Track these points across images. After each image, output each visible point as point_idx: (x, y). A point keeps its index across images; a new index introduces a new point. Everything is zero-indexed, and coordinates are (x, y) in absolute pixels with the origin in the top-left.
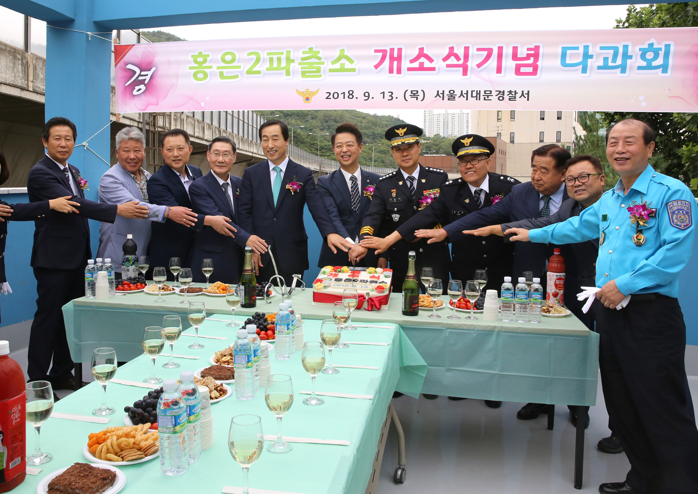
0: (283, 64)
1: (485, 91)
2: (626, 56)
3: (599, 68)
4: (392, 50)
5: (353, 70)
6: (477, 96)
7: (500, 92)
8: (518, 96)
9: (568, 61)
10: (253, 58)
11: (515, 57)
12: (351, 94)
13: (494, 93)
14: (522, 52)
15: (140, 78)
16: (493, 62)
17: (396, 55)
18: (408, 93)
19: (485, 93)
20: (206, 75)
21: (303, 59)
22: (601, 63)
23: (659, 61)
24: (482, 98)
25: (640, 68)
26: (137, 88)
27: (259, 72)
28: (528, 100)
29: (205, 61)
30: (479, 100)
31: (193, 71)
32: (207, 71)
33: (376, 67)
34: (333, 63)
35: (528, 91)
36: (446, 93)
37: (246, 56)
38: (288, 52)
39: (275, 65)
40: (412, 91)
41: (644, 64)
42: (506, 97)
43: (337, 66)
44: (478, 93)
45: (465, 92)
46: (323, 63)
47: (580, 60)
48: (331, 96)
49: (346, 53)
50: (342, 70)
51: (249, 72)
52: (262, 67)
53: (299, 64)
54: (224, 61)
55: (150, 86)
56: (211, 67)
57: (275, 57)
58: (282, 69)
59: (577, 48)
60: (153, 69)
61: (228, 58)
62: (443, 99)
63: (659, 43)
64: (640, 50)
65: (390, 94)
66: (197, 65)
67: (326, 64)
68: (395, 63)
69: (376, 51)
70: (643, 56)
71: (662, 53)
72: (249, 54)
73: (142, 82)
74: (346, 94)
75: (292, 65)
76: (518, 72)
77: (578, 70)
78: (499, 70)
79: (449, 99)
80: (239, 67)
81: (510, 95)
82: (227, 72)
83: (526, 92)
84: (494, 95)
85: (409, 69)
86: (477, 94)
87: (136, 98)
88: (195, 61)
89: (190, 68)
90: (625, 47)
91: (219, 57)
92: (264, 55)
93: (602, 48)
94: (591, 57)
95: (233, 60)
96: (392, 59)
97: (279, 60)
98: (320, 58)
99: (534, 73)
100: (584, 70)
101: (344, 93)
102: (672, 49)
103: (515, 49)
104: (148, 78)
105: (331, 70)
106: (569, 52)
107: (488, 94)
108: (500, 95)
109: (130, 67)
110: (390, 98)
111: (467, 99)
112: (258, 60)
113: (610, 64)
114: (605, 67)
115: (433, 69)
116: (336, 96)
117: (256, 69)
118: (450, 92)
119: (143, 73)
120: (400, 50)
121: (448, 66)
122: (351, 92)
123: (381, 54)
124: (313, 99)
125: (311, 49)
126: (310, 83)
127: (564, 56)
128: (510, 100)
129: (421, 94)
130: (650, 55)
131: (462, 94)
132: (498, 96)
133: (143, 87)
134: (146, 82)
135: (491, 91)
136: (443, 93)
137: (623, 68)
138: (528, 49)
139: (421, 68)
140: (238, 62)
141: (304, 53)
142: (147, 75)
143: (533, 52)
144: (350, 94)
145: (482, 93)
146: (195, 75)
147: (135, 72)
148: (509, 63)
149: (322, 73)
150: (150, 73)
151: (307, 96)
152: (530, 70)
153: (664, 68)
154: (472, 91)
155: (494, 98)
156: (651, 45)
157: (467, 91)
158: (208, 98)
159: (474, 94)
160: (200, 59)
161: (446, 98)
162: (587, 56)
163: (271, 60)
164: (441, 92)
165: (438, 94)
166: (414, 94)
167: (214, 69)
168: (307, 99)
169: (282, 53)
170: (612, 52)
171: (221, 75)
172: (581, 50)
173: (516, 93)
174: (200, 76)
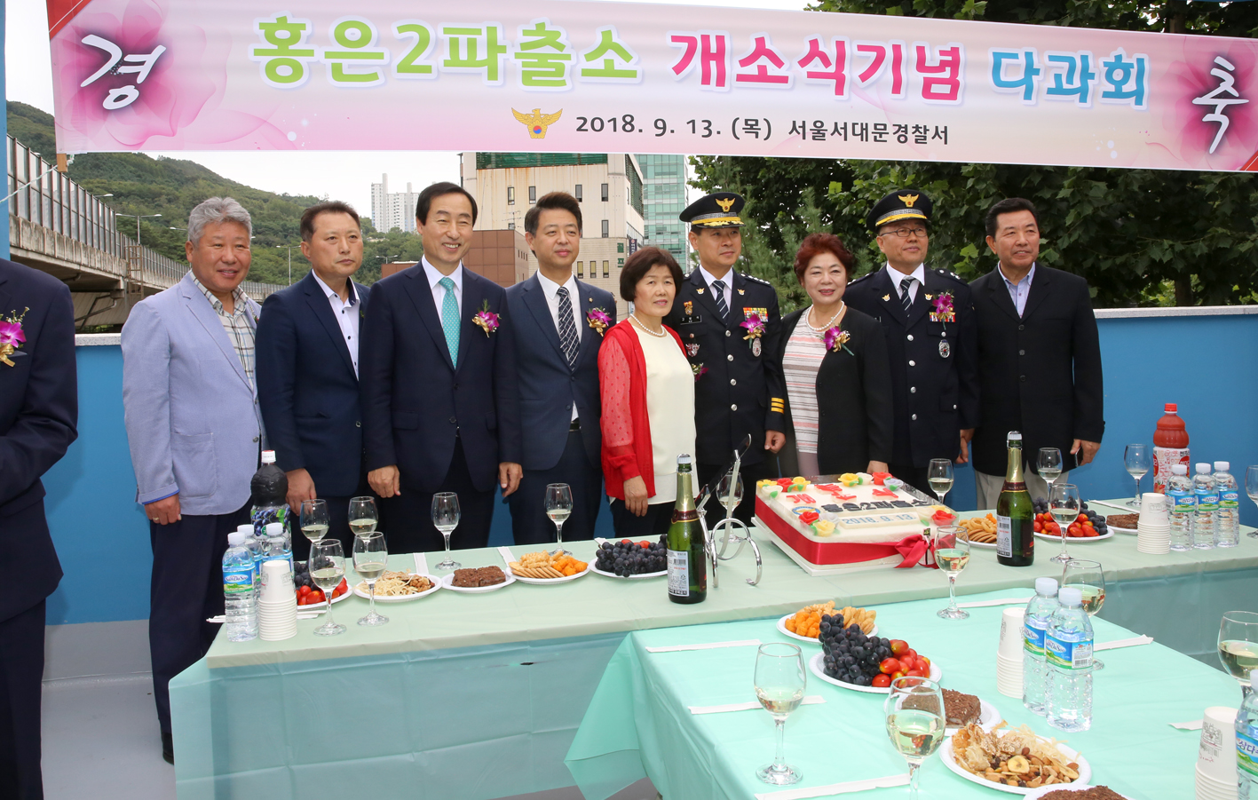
0: (482, 55)
1: (876, 125)
2: (1087, 75)
3: (1050, 91)
4: (706, 38)
5: (632, 74)
6: (862, 134)
7: (900, 127)
8: (930, 134)
9: (1003, 78)
10: (412, 38)
11: (921, 66)
12: (629, 123)
13: (890, 129)
14: (933, 58)
15: (123, 70)
16: (885, 73)
17: (713, 49)
18: (740, 125)
19: (876, 128)
20: (298, 70)
21: (524, 46)
22: (1052, 85)
23: (1130, 86)
24: (871, 137)
25: (1106, 95)
26: (115, 93)
27: (427, 69)
28: (946, 143)
29: (295, 38)
30: (867, 140)
31: (266, 59)
32: (302, 60)
33: (678, 69)
34: (589, 57)
35: (946, 128)
36: (809, 126)
37: (395, 32)
38: (492, 30)
39: (463, 55)
40: (746, 121)
41: (1111, 88)
42: (911, 137)
43: (598, 64)
44: (865, 128)
45: (841, 125)
46: (568, 57)
47: (1021, 76)
48: (588, 126)
49: (615, 39)
50: (609, 72)
51: (405, 67)
52: (436, 58)
53: (517, 56)
54: (341, 39)
55: (150, 91)
56: (310, 53)
57: (463, 38)
58: (481, 64)
59: (1015, 56)
60: (159, 51)
61: (353, 34)
62: (804, 138)
63: (1129, 56)
64: (1106, 64)
65: (707, 124)
66: (275, 47)
67: (574, 57)
68: (713, 64)
69: (675, 39)
70: (1109, 76)
71: (1134, 72)
72: (401, 29)
73: (130, 79)
74: (620, 123)
75: (501, 57)
76: (927, 93)
77: (1018, 93)
78: (897, 88)
79: (814, 138)
80: (380, 56)
81: (917, 134)
82: (350, 66)
83: (941, 129)
84: (891, 133)
85: (741, 78)
86: (862, 129)
87: (112, 119)
88: (270, 38)
89: (258, 52)
90: (1084, 58)
91: (331, 30)
92: (436, 32)
93: (1052, 58)
94: (1037, 72)
95: (365, 40)
96: (707, 56)
97: (472, 45)
98: (561, 47)
99: (952, 95)
100: (1028, 95)
101: (614, 120)
102: (1147, 65)
103: (921, 50)
104: (143, 73)
105: (586, 73)
106: (1004, 61)
107: (881, 130)
108: (900, 133)
109: (91, 40)
110: (707, 132)
111: (846, 139)
112: (423, 43)
113: (1066, 86)
114: (1057, 90)
115: (784, 80)
116: (597, 125)
117: (420, 61)
118: (815, 124)
119: (129, 58)
120: (720, 39)
121: (811, 75)
122: (628, 119)
123: (685, 46)
124: (550, 130)
125: (541, 26)
126: (542, 97)
127: (997, 68)
128: (916, 141)
129: (763, 126)
130: (1118, 75)
131: (836, 129)
132: (897, 135)
133: (131, 93)
134: (140, 80)
135: (885, 125)
136: (803, 127)
137: (1083, 93)
138: (942, 53)
139: (763, 77)
140: (377, 45)
141: (526, 33)
142: (142, 63)
143: (950, 58)
144: (627, 123)
145: (871, 128)
146: (271, 70)
147: (106, 56)
148: (913, 78)
149: (566, 77)
150: (150, 59)
151: (537, 123)
152: (946, 89)
153: (1138, 95)
154: (854, 124)
155: (891, 138)
156: (1119, 58)
157: (845, 124)
158: (305, 123)
159: (858, 130)
160: (283, 34)
161: (809, 135)
162: (1031, 70)
163: (454, 44)
164: (799, 124)
165: (794, 128)
166: (752, 126)
167: (319, 55)
168: (537, 130)
169: (479, 32)
170: (1066, 65)
171: (337, 71)
172: (1022, 60)
173: (926, 130)
174: (284, 71)
